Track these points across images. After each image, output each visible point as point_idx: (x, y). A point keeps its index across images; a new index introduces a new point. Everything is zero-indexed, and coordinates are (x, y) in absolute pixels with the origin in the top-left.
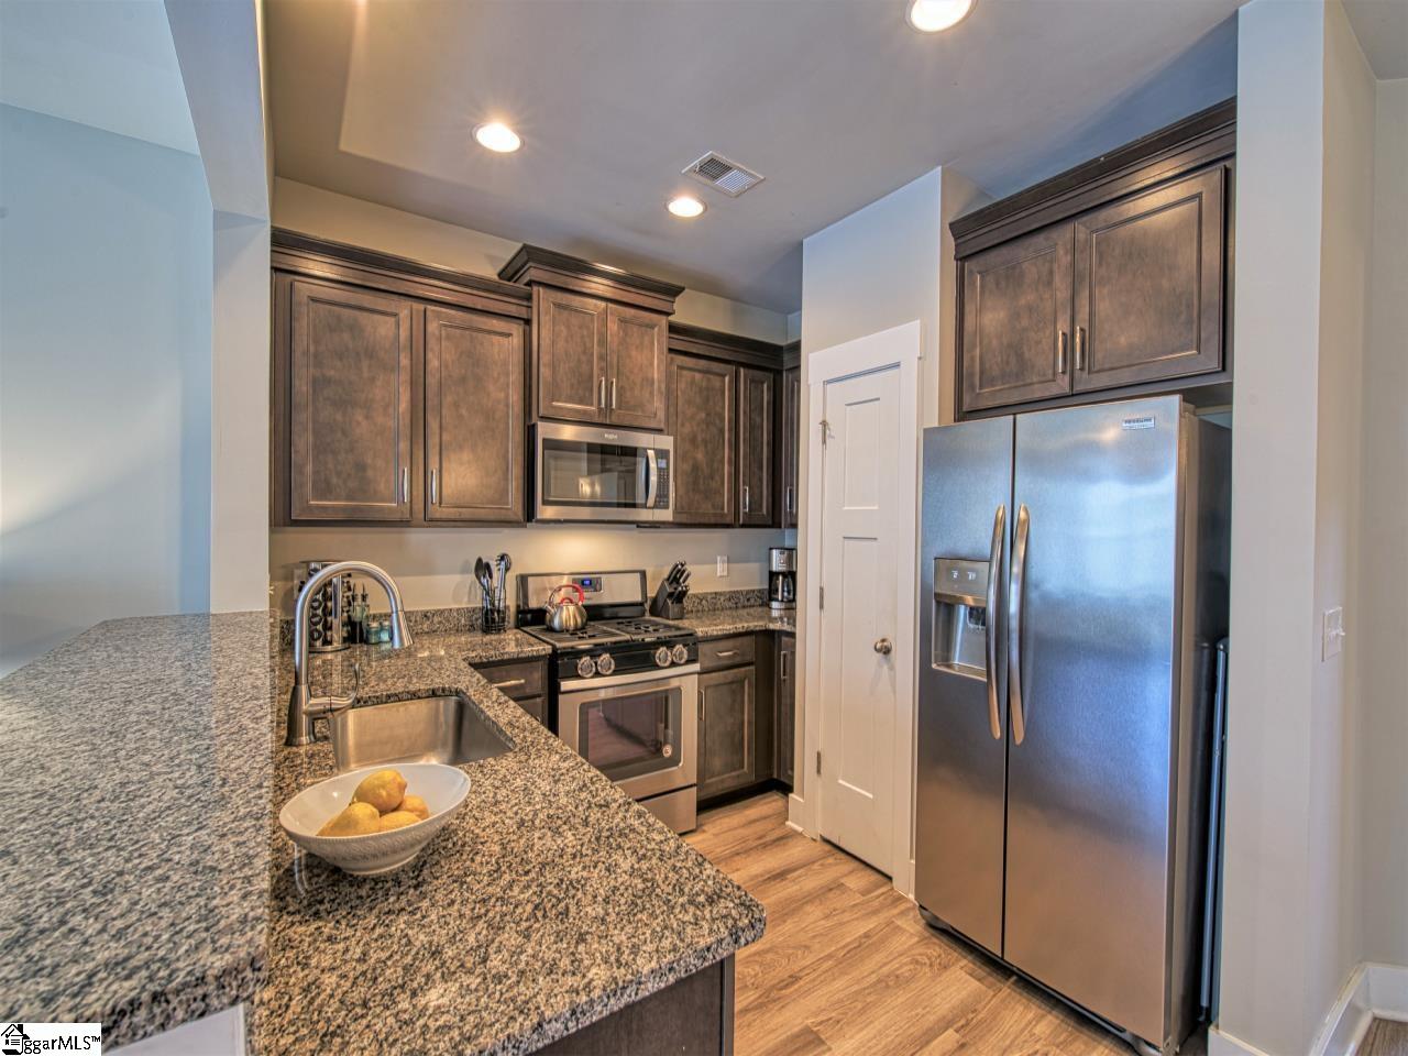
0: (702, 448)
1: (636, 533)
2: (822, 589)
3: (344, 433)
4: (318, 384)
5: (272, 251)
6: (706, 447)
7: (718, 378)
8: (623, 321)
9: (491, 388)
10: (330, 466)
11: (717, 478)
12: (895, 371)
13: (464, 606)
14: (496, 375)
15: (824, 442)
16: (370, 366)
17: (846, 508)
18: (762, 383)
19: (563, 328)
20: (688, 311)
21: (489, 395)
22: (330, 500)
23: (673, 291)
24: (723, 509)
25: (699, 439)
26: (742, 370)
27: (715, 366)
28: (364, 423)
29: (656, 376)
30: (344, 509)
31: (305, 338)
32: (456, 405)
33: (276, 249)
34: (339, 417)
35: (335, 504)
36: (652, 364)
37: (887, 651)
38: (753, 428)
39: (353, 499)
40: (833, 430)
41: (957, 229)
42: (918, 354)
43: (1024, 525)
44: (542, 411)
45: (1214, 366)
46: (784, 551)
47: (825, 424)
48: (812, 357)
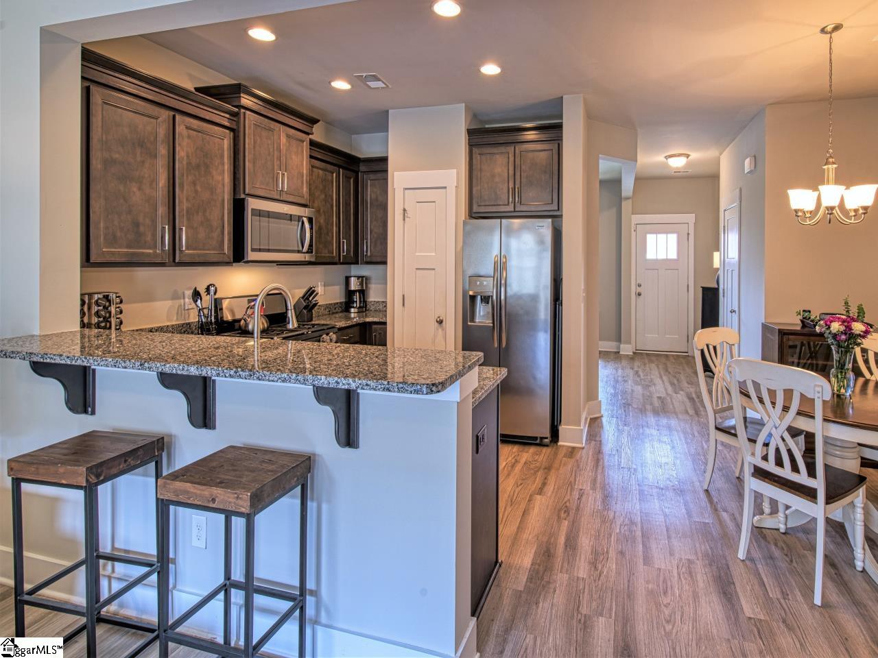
0: (323, 216)
1: (275, 268)
2: (404, 296)
3: (125, 200)
4: (108, 163)
5: (82, 65)
6: (325, 215)
7: (330, 174)
8: (288, 136)
9: (214, 173)
10: (116, 223)
11: (330, 234)
12: (444, 190)
13: (174, 323)
14: (216, 164)
15: (404, 220)
16: (141, 153)
17: (417, 254)
18: (351, 178)
19: (258, 138)
20: (318, 134)
21: (213, 177)
22: (116, 248)
23: (314, 121)
24: (333, 253)
25: (322, 211)
26: (341, 170)
27: (329, 167)
28: (138, 193)
29: (305, 172)
30: (126, 254)
31: (100, 130)
32: (194, 184)
33: (85, 64)
34: (122, 188)
35: (121, 251)
36: (302, 164)
37: (440, 322)
38: (347, 204)
39: (130, 248)
40: (409, 213)
41: (470, 132)
42: (455, 184)
43: (505, 263)
44: (247, 192)
45: (556, 208)
46: (358, 277)
47: (404, 210)
48: (396, 174)
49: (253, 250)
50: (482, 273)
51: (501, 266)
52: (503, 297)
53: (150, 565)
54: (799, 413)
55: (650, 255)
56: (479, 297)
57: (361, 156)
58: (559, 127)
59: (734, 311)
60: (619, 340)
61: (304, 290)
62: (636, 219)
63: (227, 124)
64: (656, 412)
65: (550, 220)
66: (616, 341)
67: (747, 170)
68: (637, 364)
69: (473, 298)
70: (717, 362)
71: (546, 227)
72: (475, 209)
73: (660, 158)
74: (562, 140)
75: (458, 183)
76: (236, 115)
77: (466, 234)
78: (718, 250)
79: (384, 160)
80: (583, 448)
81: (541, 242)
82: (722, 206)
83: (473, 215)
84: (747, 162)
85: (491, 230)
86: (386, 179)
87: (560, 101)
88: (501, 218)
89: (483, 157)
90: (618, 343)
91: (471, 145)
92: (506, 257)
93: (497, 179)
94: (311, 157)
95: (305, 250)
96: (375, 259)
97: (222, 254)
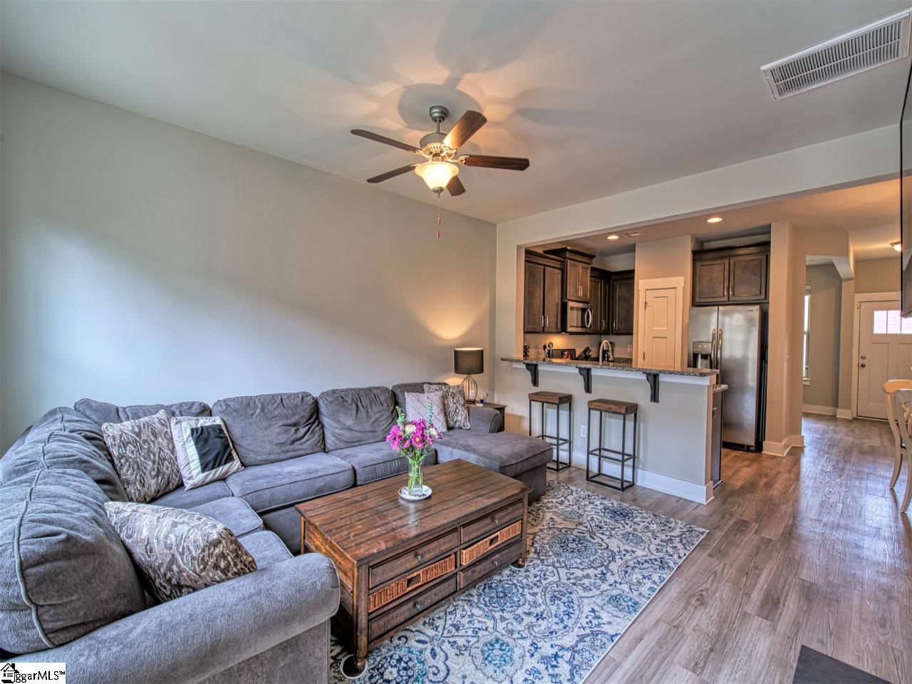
3: (532, 306)
4: (529, 292)
6: (595, 307)
7: (598, 283)
8: (583, 268)
12: (674, 289)
15: (645, 308)
16: (537, 286)
17: (654, 328)
18: (607, 285)
19: (573, 273)
20: (596, 264)
21: (555, 293)
23: (592, 257)
24: (598, 328)
25: (594, 305)
26: (603, 280)
27: (598, 280)
28: (535, 303)
29: (589, 285)
32: (550, 297)
33: (526, 255)
34: (532, 301)
36: (588, 281)
39: (533, 326)
40: (649, 304)
41: (694, 253)
42: (683, 286)
43: (721, 335)
44: (567, 299)
45: (764, 298)
47: (646, 303)
48: (640, 281)
49: (570, 326)
50: (702, 340)
51: (718, 336)
52: (719, 356)
53: (566, 440)
55: (879, 331)
56: (700, 356)
57: (613, 270)
58: (767, 244)
60: (837, 406)
61: (584, 349)
62: (860, 297)
63: (559, 267)
65: (758, 306)
66: (832, 406)
68: (853, 426)
69: (695, 356)
71: (755, 311)
72: (697, 300)
73: (885, 244)
74: (770, 252)
75: (685, 284)
76: (562, 262)
77: (691, 317)
79: (632, 272)
80: (784, 458)
81: (750, 321)
83: (695, 304)
85: (710, 313)
86: (633, 283)
87: (769, 227)
88: (718, 305)
89: (704, 268)
90: (834, 409)
91: (694, 260)
92: (721, 331)
93: (714, 281)
94: (591, 276)
95: (589, 326)
96: (623, 332)
97: (557, 328)
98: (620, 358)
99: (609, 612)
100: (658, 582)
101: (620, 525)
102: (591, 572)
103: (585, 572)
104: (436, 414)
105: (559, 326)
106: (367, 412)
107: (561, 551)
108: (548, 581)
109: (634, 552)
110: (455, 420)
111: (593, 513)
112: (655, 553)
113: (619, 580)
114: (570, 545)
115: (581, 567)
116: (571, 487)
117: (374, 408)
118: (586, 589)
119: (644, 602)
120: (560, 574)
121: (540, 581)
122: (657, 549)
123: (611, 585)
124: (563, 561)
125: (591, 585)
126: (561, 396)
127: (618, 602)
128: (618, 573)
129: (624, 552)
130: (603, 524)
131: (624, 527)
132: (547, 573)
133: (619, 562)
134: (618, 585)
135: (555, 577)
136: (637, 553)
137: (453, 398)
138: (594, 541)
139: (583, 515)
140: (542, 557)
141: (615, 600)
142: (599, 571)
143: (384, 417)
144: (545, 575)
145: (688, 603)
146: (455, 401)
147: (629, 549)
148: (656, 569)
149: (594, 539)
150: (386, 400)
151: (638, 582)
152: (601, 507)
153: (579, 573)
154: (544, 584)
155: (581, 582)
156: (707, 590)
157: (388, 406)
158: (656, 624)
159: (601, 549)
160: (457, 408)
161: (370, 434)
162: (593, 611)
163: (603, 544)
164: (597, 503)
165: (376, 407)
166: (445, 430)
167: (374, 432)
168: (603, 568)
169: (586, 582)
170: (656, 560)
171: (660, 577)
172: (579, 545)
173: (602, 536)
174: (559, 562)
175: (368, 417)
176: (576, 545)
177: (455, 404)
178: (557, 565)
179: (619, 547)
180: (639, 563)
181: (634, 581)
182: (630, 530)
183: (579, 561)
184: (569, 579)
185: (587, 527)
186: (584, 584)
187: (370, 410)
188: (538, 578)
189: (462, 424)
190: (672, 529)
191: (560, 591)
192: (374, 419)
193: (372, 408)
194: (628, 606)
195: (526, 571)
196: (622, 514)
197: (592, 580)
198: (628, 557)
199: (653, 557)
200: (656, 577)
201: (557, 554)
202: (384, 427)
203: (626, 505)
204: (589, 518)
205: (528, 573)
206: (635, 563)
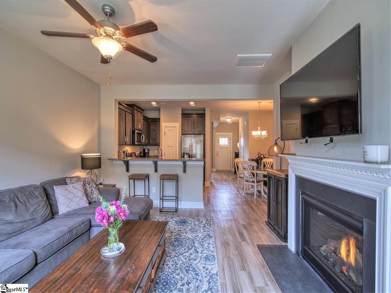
2: (164, 153)
8: (140, 115)
9: (130, 124)
12: (176, 128)
14: (130, 122)
17: (168, 143)
18: (147, 123)
23: (143, 110)
24: (145, 143)
26: (146, 121)
28: (122, 130)
29: (142, 123)
36: (142, 121)
38: (147, 130)
40: (166, 133)
41: (182, 114)
44: (135, 128)
45: (204, 132)
46: (148, 149)
47: (165, 132)
48: (163, 123)
50: (186, 147)
51: (191, 146)
52: (192, 153)
54: (252, 170)
55: (221, 144)
56: (185, 154)
58: (204, 114)
59: (242, 157)
62: (217, 134)
63: (130, 112)
64: (225, 181)
65: (203, 135)
67: (245, 124)
68: (217, 173)
70: (239, 165)
71: (201, 137)
72: (184, 132)
73: (224, 119)
74: (205, 117)
75: (179, 126)
76: (132, 111)
77: (182, 139)
78: (239, 142)
79: (159, 119)
80: (210, 186)
81: (201, 140)
82: (240, 132)
83: (183, 134)
84: (245, 122)
86: (160, 124)
87: (205, 108)
89: (186, 120)
91: (182, 117)
92: (192, 144)
93: (189, 125)
94: (143, 119)
95: (143, 142)
96: (154, 144)
97: (131, 143)
98: (152, 156)
99: (209, 265)
100: (213, 243)
101: (186, 227)
102: (191, 251)
103: (189, 252)
104: (80, 196)
105: (131, 142)
106: (26, 206)
107: (174, 248)
108: (179, 265)
109: (198, 236)
110: (92, 197)
111: (173, 226)
112: (204, 233)
113: (202, 250)
114: (175, 243)
115: (186, 251)
116: (156, 217)
117: (31, 201)
118: (195, 260)
119: (215, 254)
120: (181, 258)
121: (176, 266)
122: (204, 231)
123: (201, 253)
124: (178, 252)
125: (195, 257)
126: (146, 175)
127: (208, 259)
128: (199, 247)
129: (195, 237)
130: (180, 229)
131: (188, 227)
132: (176, 261)
133: (197, 242)
134: (203, 252)
135: (180, 261)
136: (199, 235)
137: (89, 184)
138: (182, 238)
139: (170, 228)
140: (168, 255)
141: (207, 258)
142: (193, 250)
143: (41, 206)
144: (176, 263)
145: (225, 247)
146: (90, 186)
147: (196, 235)
148: (209, 239)
149: (181, 237)
150: (40, 194)
151: (208, 247)
152: (174, 222)
153: (187, 254)
154: (178, 267)
155: (191, 258)
156: (226, 239)
157: (42, 198)
158: (223, 260)
159: (187, 240)
160: (92, 190)
161: (31, 221)
162: (204, 267)
163: (186, 237)
164: (171, 220)
165: (33, 201)
166: (88, 205)
167: (34, 219)
168: (193, 248)
169: (192, 256)
170: (206, 235)
171: (212, 241)
172: (178, 242)
173: (183, 234)
174: (176, 253)
175: (27, 209)
176: (177, 242)
177: (90, 188)
178: (177, 255)
179: (192, 236)
180: (203, 239)
181: (207, 247)
182: (190, 227)
183: (183, 249)
184: (186, 259)
185: (175, 233)
186: (192, 258)
187: (27, 204)
188: (174, 266)
189: (96, 199)
190: (202, 221)
191: (187, 266)
192: (32, 209)
193: (29, 202)
194: (212, 258)
195: (167, 265)
196: (183, 222)
197: (194, 255)
198: (198, 239)
199: (205, 235)
200: (211, 242)
201: (173, 250)
202: (41, 214)
203: (181, 218)
204: (173, 229)
205: (168, 266)
206: (202, 240)
